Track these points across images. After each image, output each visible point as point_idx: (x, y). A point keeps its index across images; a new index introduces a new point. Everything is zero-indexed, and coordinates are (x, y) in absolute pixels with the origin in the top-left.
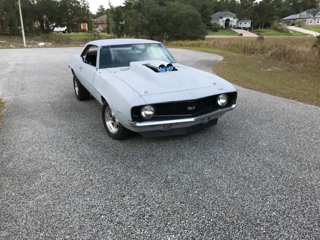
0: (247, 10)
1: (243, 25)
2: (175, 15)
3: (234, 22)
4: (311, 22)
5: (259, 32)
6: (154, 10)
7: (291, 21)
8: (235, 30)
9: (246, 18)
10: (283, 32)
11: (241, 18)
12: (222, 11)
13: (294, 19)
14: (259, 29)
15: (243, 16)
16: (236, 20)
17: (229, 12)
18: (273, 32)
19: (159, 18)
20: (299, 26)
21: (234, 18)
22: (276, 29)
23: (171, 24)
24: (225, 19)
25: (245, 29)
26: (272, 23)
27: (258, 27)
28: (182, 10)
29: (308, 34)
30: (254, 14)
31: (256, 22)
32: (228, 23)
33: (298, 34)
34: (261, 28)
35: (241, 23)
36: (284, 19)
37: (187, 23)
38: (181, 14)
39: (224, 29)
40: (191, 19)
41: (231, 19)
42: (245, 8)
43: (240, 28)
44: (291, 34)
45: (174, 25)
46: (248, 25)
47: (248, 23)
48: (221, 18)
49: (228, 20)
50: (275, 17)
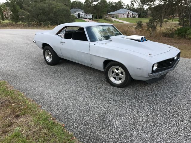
0: (89, 8)
1: (88, 17)
2: (55, 10)
3: (82, 14)
4: (122, 16)
5: (97, 20)
6: (40, 6)
7: (112, 15)
8: (84, 19)
9: (90, 13)
10: (109, 21)
11: (86, 12)
12: (74, 8)
13: (113, 14)
14: (97, 19)
15: (88, 12)
16: (83, 14)
17: (79, 9)
18: (104, 21)
19: (44, 11)
20: (116, 18)
21: (82, 12)
22: (105, 19)
23: (53, 15)
24: (77, 13)
25: (89, 19)
26: (103, 16)
27: (96, 18)
28: (59, 6)
29: (122, 22)
30: (94, 11)
31: (95, 15)
32: (79, 16)
33: (117, 22)
34: (98, 18)
35: (86, 16)
36: (108, 14)
37: (63, 14)
38: (59, 9)
39: (77, 19)
40: (65, 12)
41: (81, 13)
42: (89, 7)
43: (86, 18)
44: (113, 22)
45: (54, 15)
46: (91, 17)
47: (90, 16)
48: (75, 12)
49: (79, 14)
50: (104, 13)
